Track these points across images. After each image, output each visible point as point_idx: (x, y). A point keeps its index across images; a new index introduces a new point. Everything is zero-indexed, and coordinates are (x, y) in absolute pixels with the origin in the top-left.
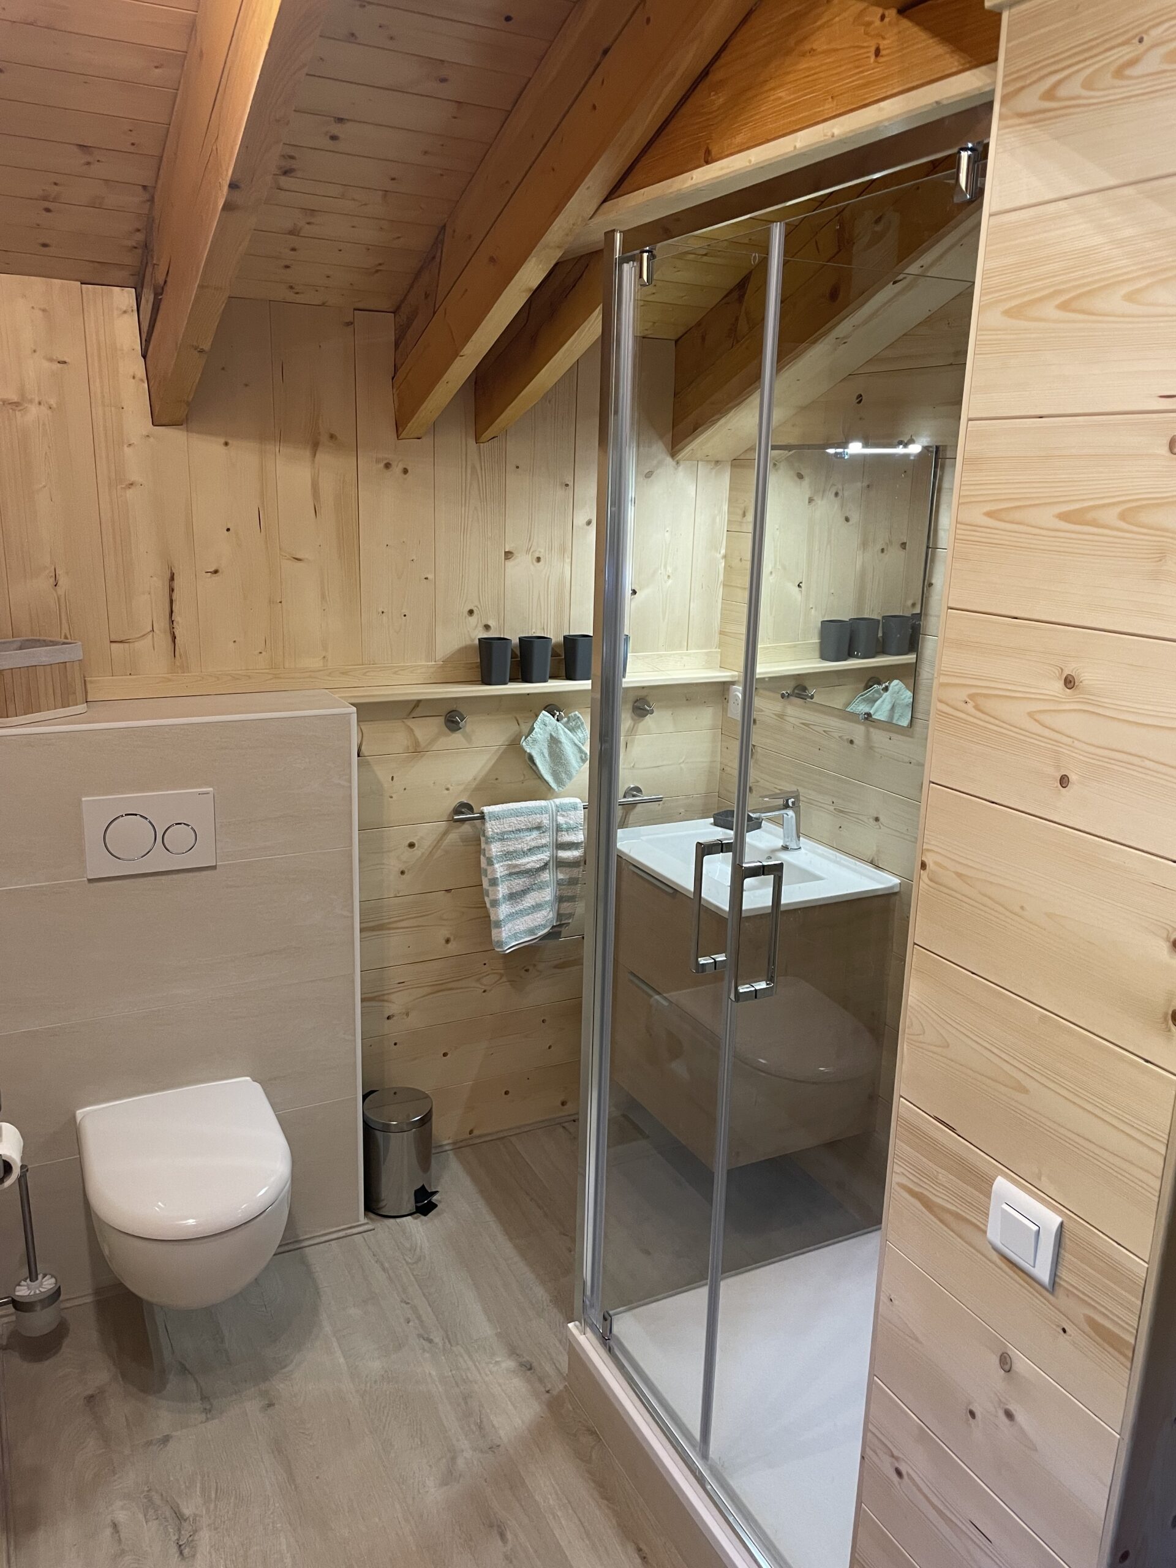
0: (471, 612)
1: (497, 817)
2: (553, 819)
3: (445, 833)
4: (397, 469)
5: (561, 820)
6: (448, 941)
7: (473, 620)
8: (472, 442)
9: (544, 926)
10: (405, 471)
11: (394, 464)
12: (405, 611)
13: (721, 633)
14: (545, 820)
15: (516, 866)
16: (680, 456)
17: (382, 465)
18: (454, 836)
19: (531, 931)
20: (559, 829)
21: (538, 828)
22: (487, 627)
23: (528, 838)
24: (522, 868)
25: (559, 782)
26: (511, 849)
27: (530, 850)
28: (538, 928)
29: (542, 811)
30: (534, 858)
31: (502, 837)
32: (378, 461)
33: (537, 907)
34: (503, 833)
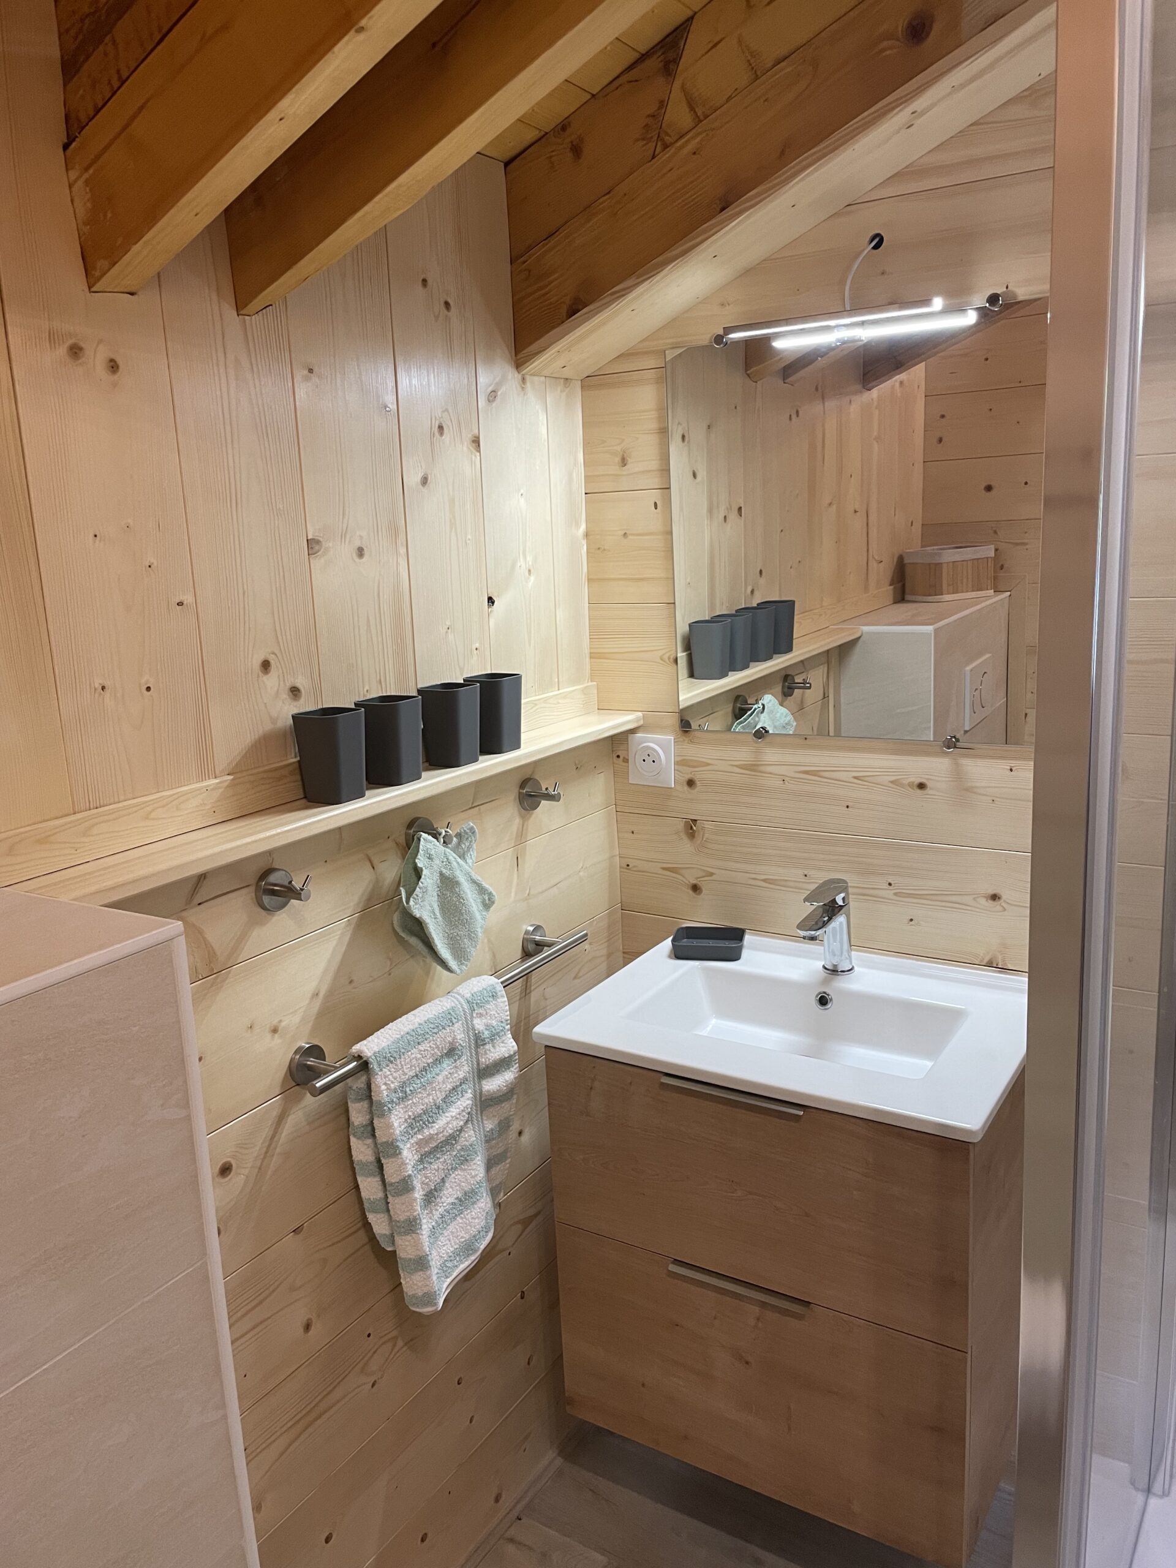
0: (266, 665)
1: (389, 1058)
2: (469, 1028)
3: (281, 1119)
4: (97, 358)
5: (479, 1024)
7: (272, 682)
8: (230, 313)
9: (486, 1229)
10: (113, 366)
11: (88, 348)
14: (459, 1034)
15: (431, 1137)
17: (62, 351)
18: (297, 1117)
19: (467, 1248)
20: (478, 1041)
21: (451, 1052)
22: (295, 692)
23: (440, 1078)
24: (441, 1137)
25: (460, 954)
26: (419, 1110)
27: (444, 1100)
28: (475, 1238)
29: (449, 1018)
30: (453, 1111)
31: (403, 1094)
32: (53, 338)
33: (467, 1199)
34: (403, 1085)
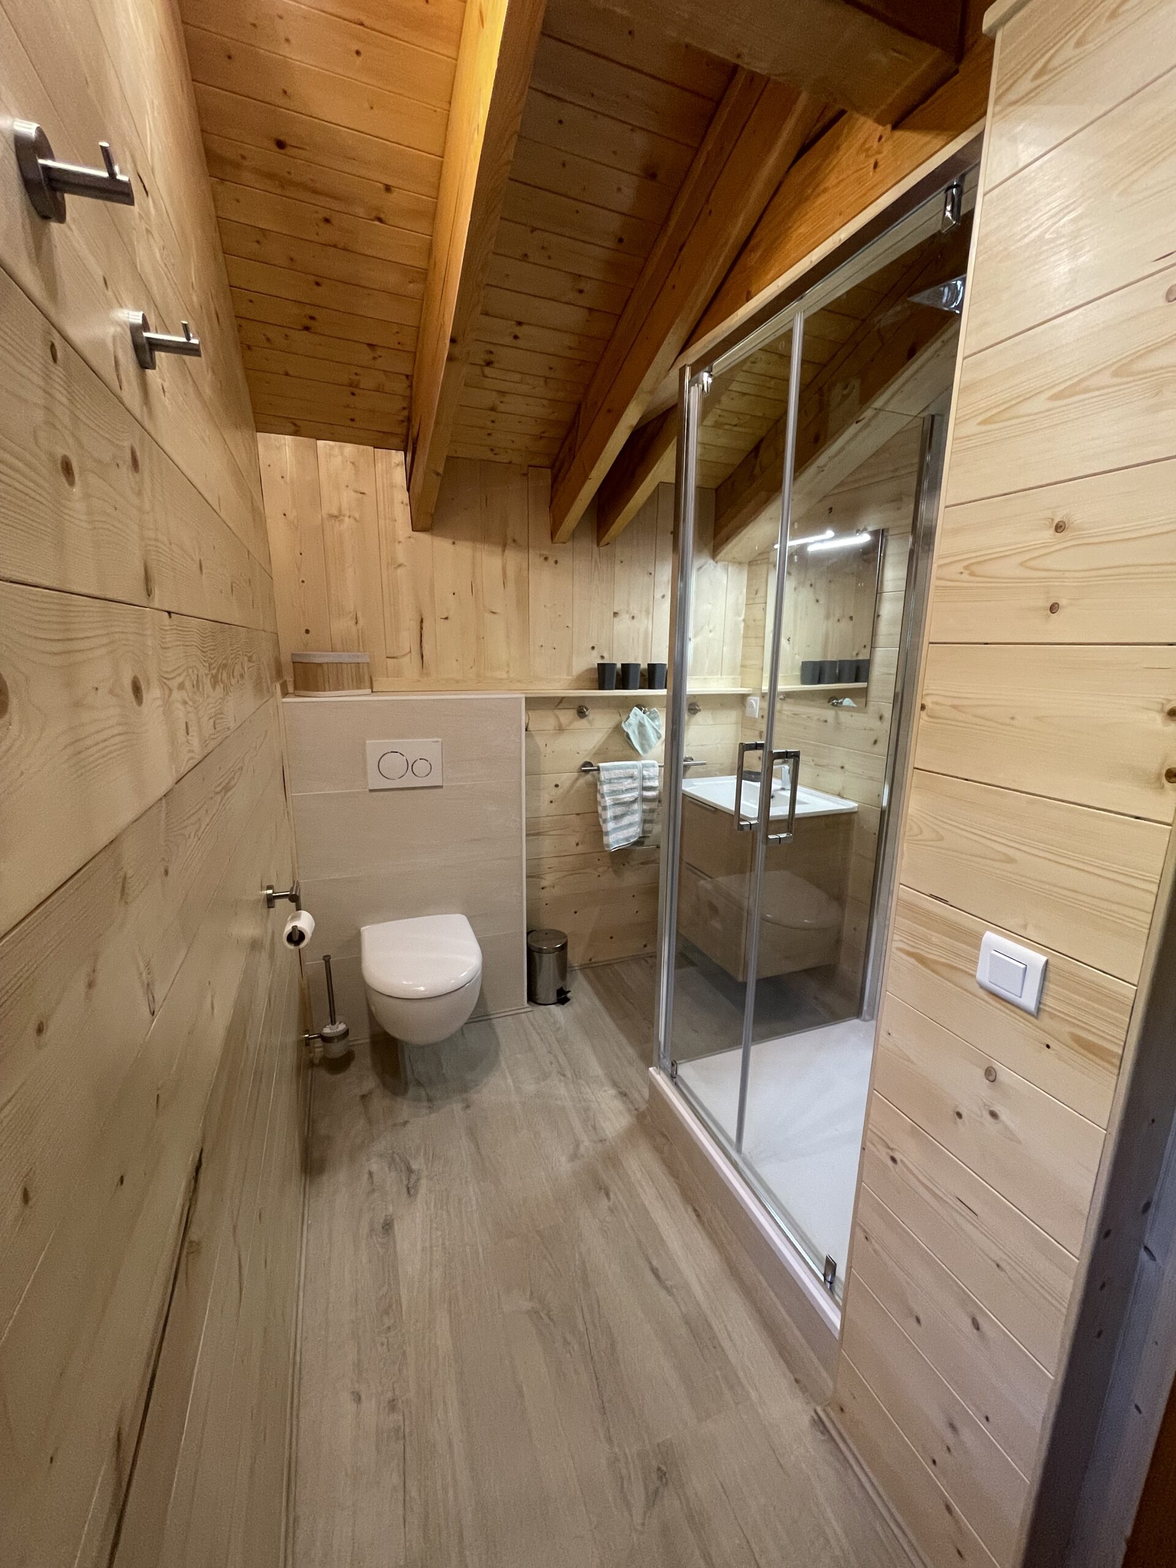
0: (593, 648)
1: (607, 769)
2: (641, 772)
3: (577, 779)
4: (551, 561)
5: (645, 773)
6: (577, 844)
7: (595, 653)
8: (595, 546)
9: (635, 837)
10: (556, 562)
11: (550, 558)
12: (555, 645)
13: (742, 666)
14: (636, 773)
15: (618, 799)
16: (718, 558)
17: (543, 558)
18: (582, 781)
19: (627, 839)
20: (644, 778)
21: (632, 777)
22: (602, 657)
23: (626, 783)
24: (622, 801)
25: (645, 751)
26: (615, 789)
27: (626, 790)
28: (631, 837)
29: (634, 767)
30: (629, 795)
31: (610, 781)
32: (541, 555)
33: (630, 825)
34: (610, 779)
